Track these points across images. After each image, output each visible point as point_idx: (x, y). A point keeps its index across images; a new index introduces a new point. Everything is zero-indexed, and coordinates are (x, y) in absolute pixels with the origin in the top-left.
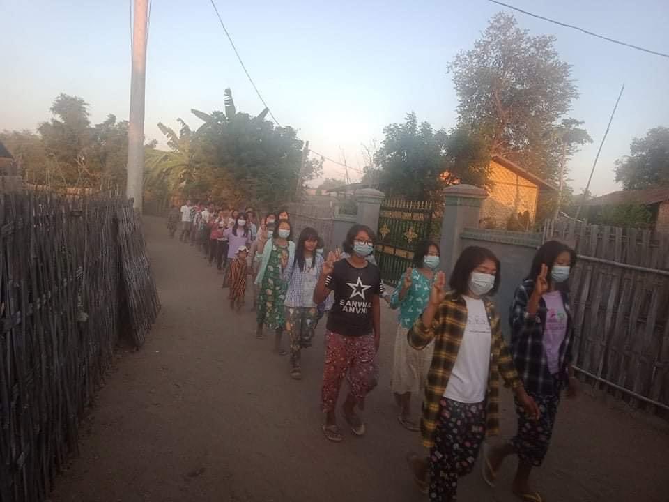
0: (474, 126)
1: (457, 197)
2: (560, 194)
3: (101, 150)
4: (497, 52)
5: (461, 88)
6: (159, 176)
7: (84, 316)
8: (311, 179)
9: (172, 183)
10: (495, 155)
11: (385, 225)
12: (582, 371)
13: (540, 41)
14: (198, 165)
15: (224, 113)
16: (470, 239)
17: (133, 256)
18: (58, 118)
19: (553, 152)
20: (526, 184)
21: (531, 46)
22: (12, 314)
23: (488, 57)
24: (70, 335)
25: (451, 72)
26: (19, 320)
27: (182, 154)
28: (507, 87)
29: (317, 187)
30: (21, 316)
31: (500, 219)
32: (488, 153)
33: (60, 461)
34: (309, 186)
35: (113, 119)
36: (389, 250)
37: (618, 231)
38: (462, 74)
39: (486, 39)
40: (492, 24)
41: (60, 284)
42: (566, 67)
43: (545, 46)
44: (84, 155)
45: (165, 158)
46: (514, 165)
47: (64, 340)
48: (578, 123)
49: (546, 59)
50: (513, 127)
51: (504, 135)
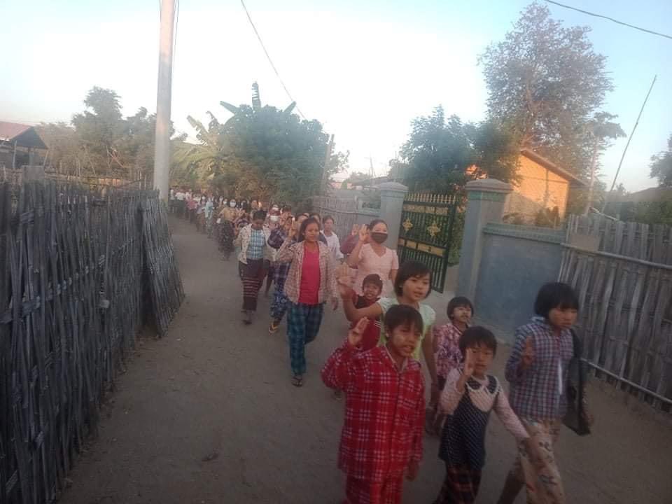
0: (504, 120)
1: (480, 192)
2: (591, 189)
3: (132, 143)
4: (529, 43)
5: (491, 80)
6: (188, 168)
7: (106, 303)
8: (337, 172)
9: (201, 175)
10: (525, 149)
11: (408, 220)
12: (604, 370)
13: (573, 32)
14: (226, 158)
15: (251, 106)
16: (493, 234)
17: (157, 246)
18: (91, 110)
19: (585, 146)
20: (556, 179)
21: (564, 38)
22: (32, 298)
23: (519, 48)
24: (91, 320)
25: (481, 63)
26: (38, 305)
27: (210, 147)
28: (539, 80)
29: (343, 181)
30: (40, 301)
31: (528, 214)
32: (517, 147)
33: (80, 442)
34: (334, 179)
35: (144, 111)
36: (412, 245)
37: (645, 228)
38: (492, 66)
39: (517, 30)
40: (524, 15)
41: (81, 271)
42: (600, 59)
43: (579, 38)
44: (116, 147)
45: (195, 150)
46: (545, 159)
47: (85, 326)
48: (611, 117)
49: (579, 51)
50: (544, 121)
51: (535, 129)
